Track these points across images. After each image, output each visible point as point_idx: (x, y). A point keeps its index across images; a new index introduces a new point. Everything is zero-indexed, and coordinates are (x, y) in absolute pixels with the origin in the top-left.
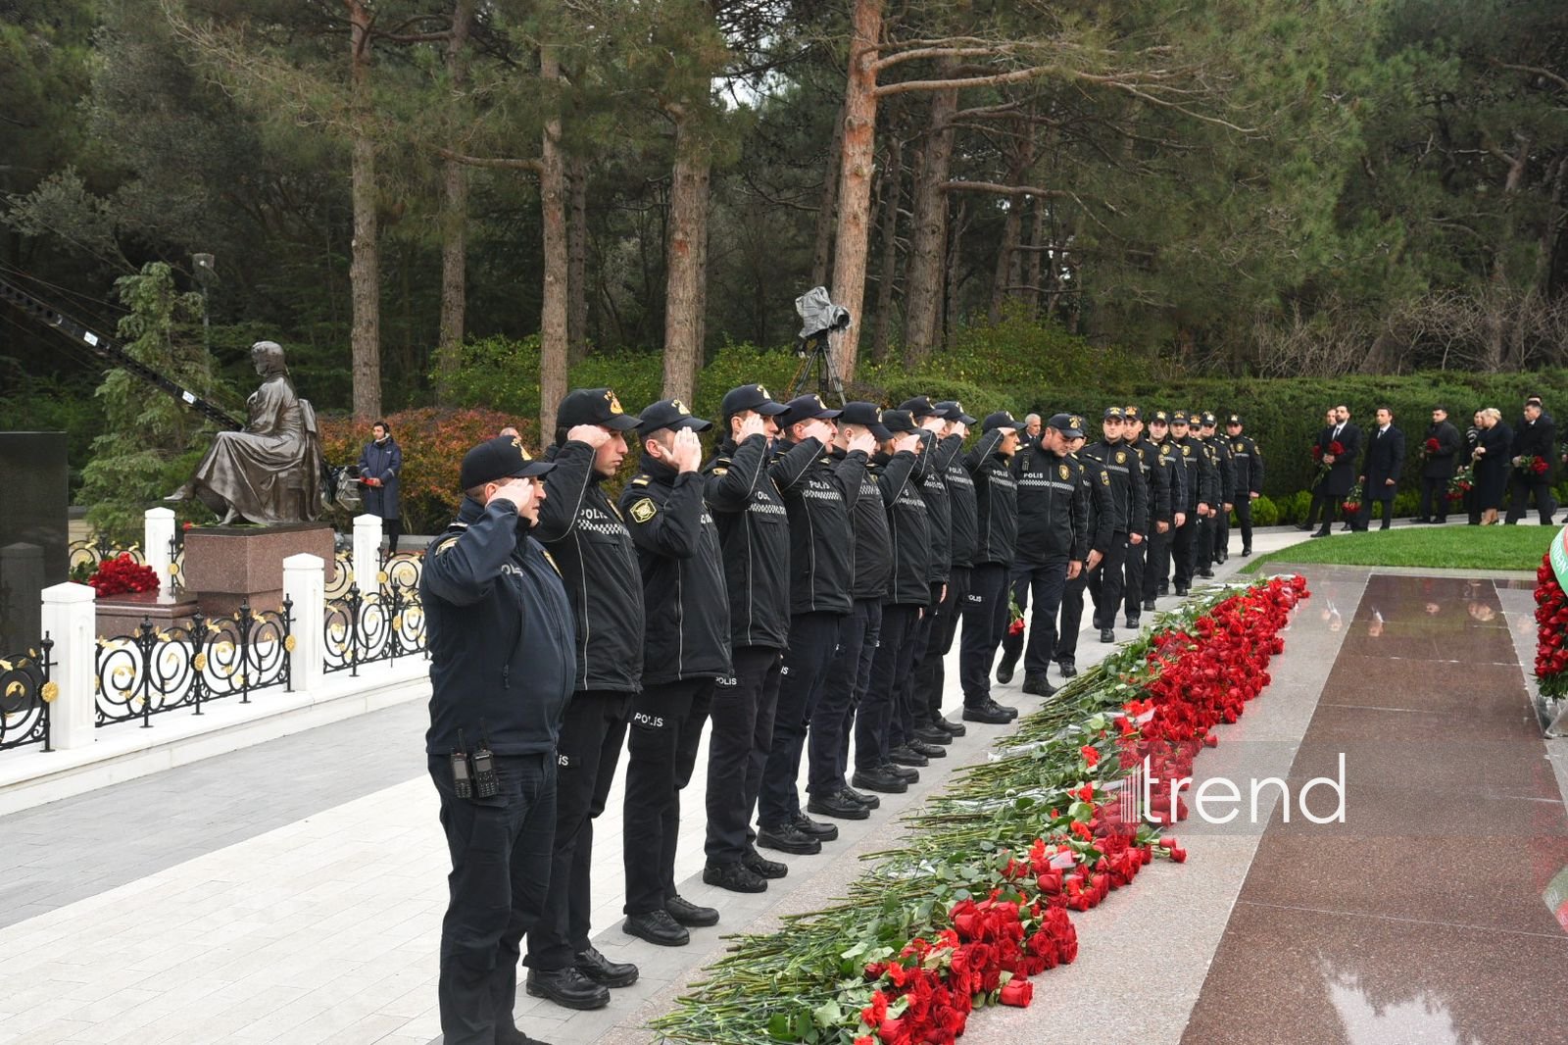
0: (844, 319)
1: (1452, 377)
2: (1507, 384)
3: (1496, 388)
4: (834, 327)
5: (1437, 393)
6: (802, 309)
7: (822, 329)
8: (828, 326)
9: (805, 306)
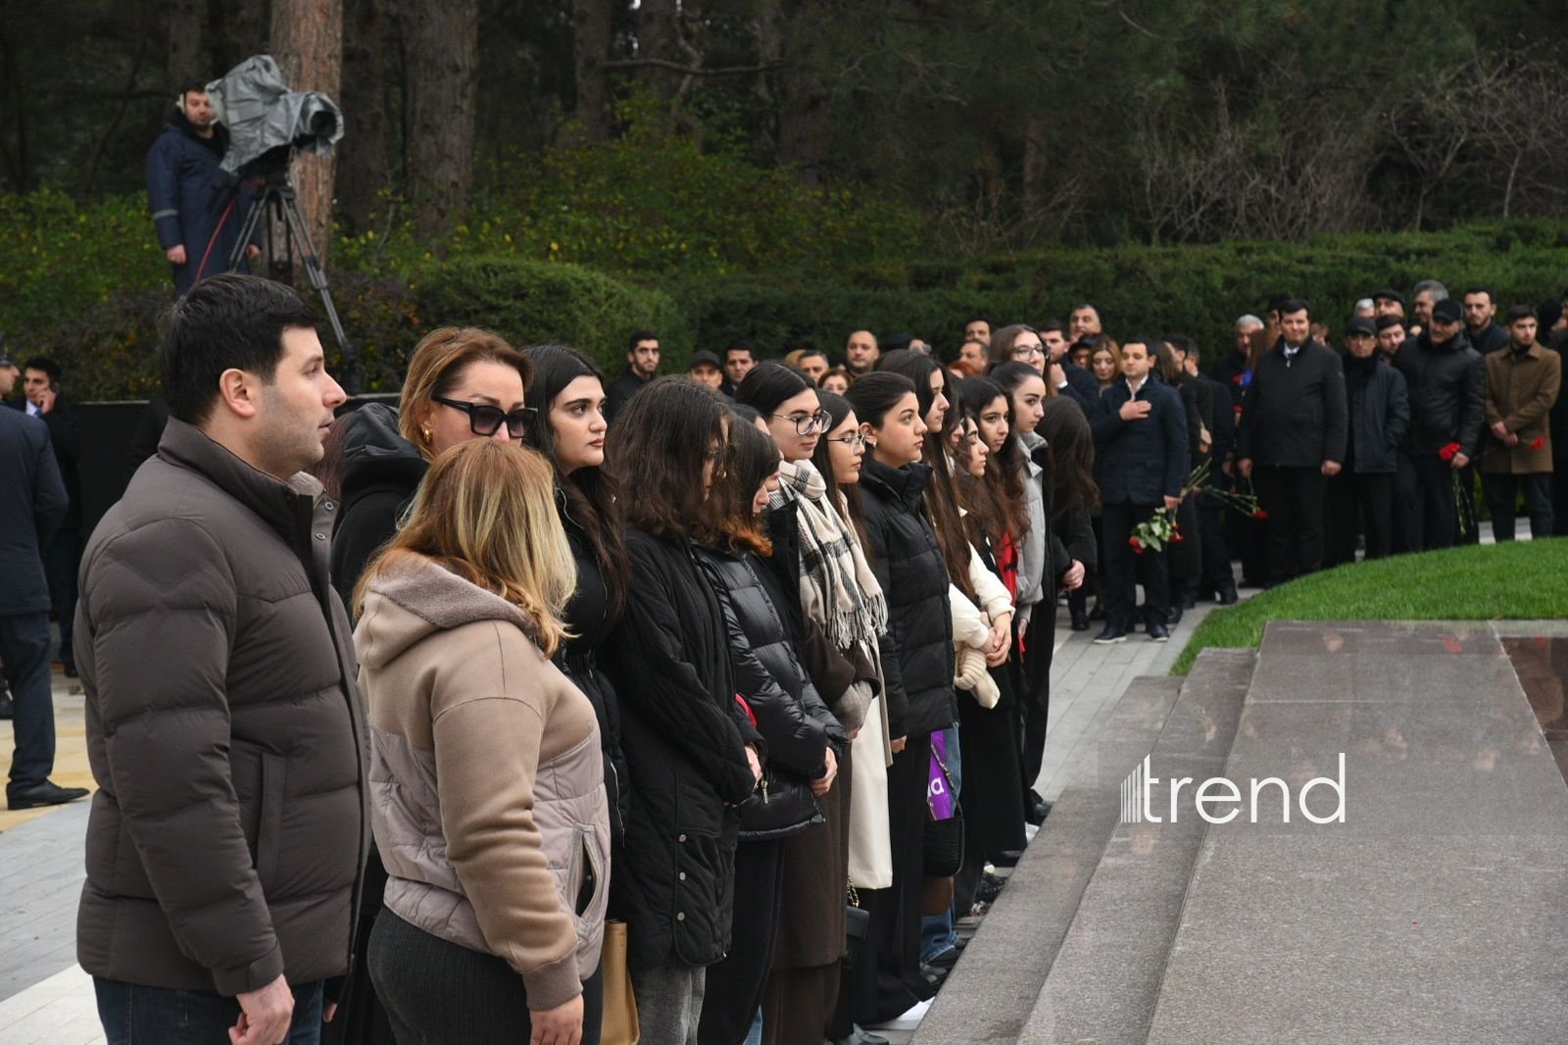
0: (324, 120)
1: (1533, 231)
4: (302, 142)
5: (1509, 265)
6: (226, 108)
7: (277, 149)
8: (290, 139)
9: (230, 98)
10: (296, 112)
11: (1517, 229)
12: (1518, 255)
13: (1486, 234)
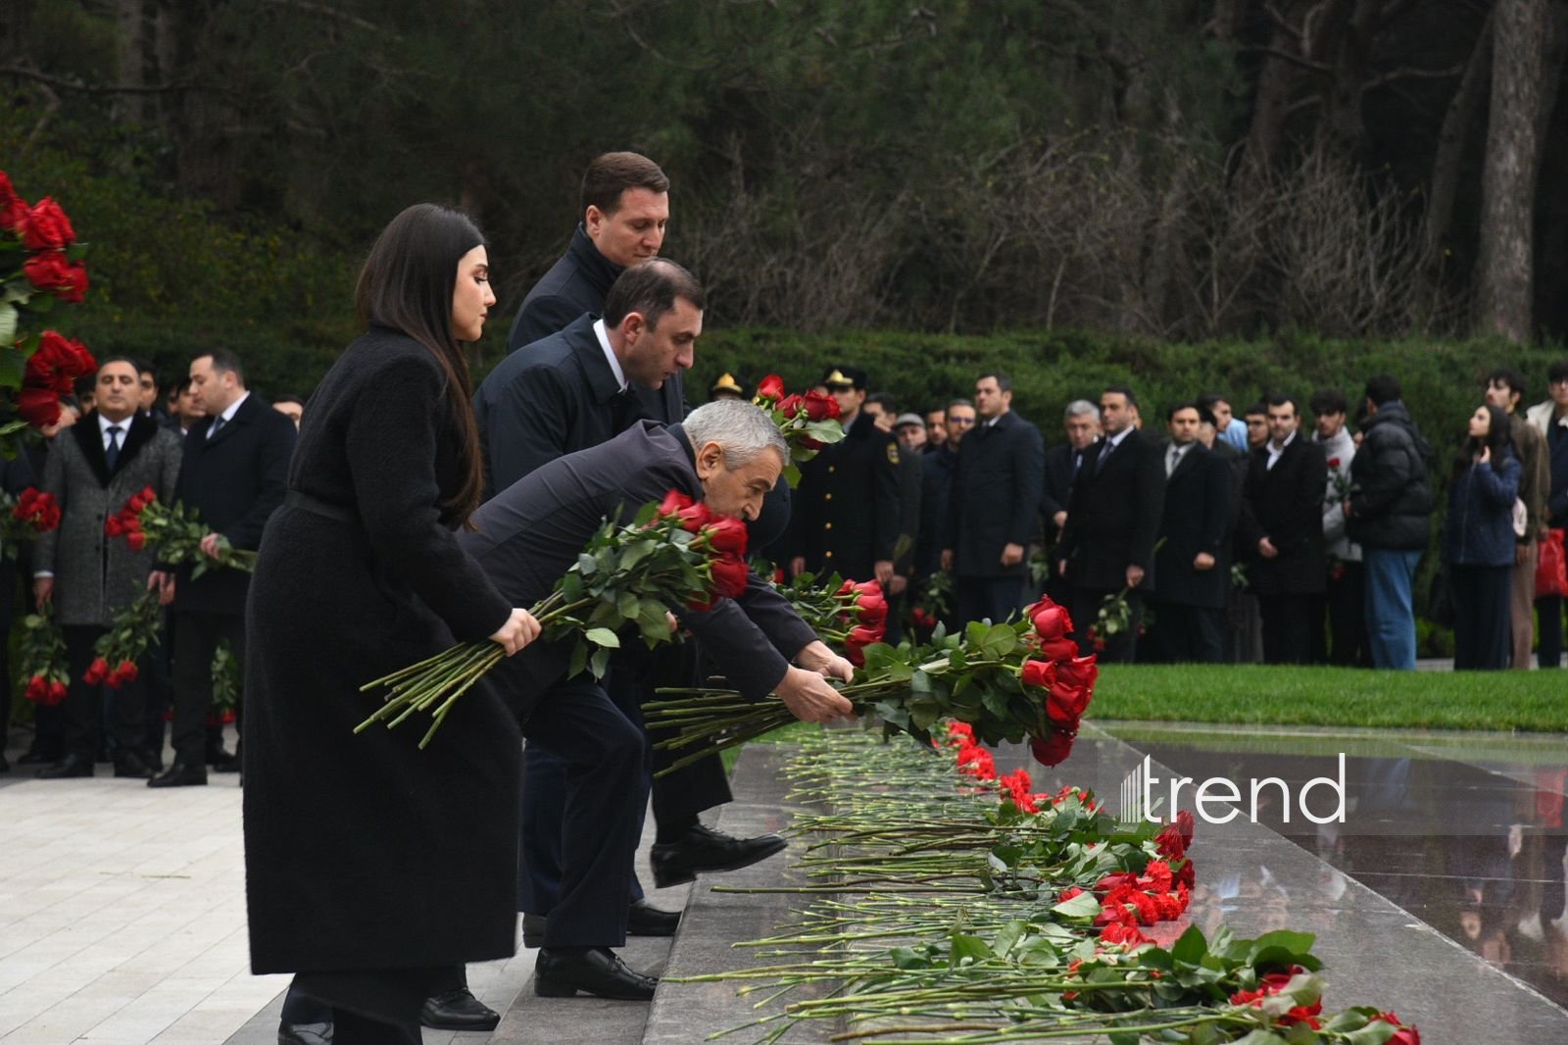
5: (1059, 376)
11: (1067, 340)
12: (1068, 368)
13: (1031, 343)
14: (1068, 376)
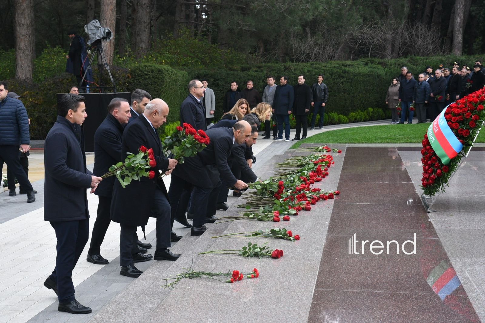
0: (109, 34)
1: (373, 61)
2: (395, 63)
3: (391, 65)
4: (104, 38)
5: (367, 68)
6: (88, 31)
7: (98, 39)
8: (101, 38)
9: (89, 29)
10: (102, 32)
11: (370, 61)
12: (369, 66)
13: (364, 61)
14: (369, 68)
